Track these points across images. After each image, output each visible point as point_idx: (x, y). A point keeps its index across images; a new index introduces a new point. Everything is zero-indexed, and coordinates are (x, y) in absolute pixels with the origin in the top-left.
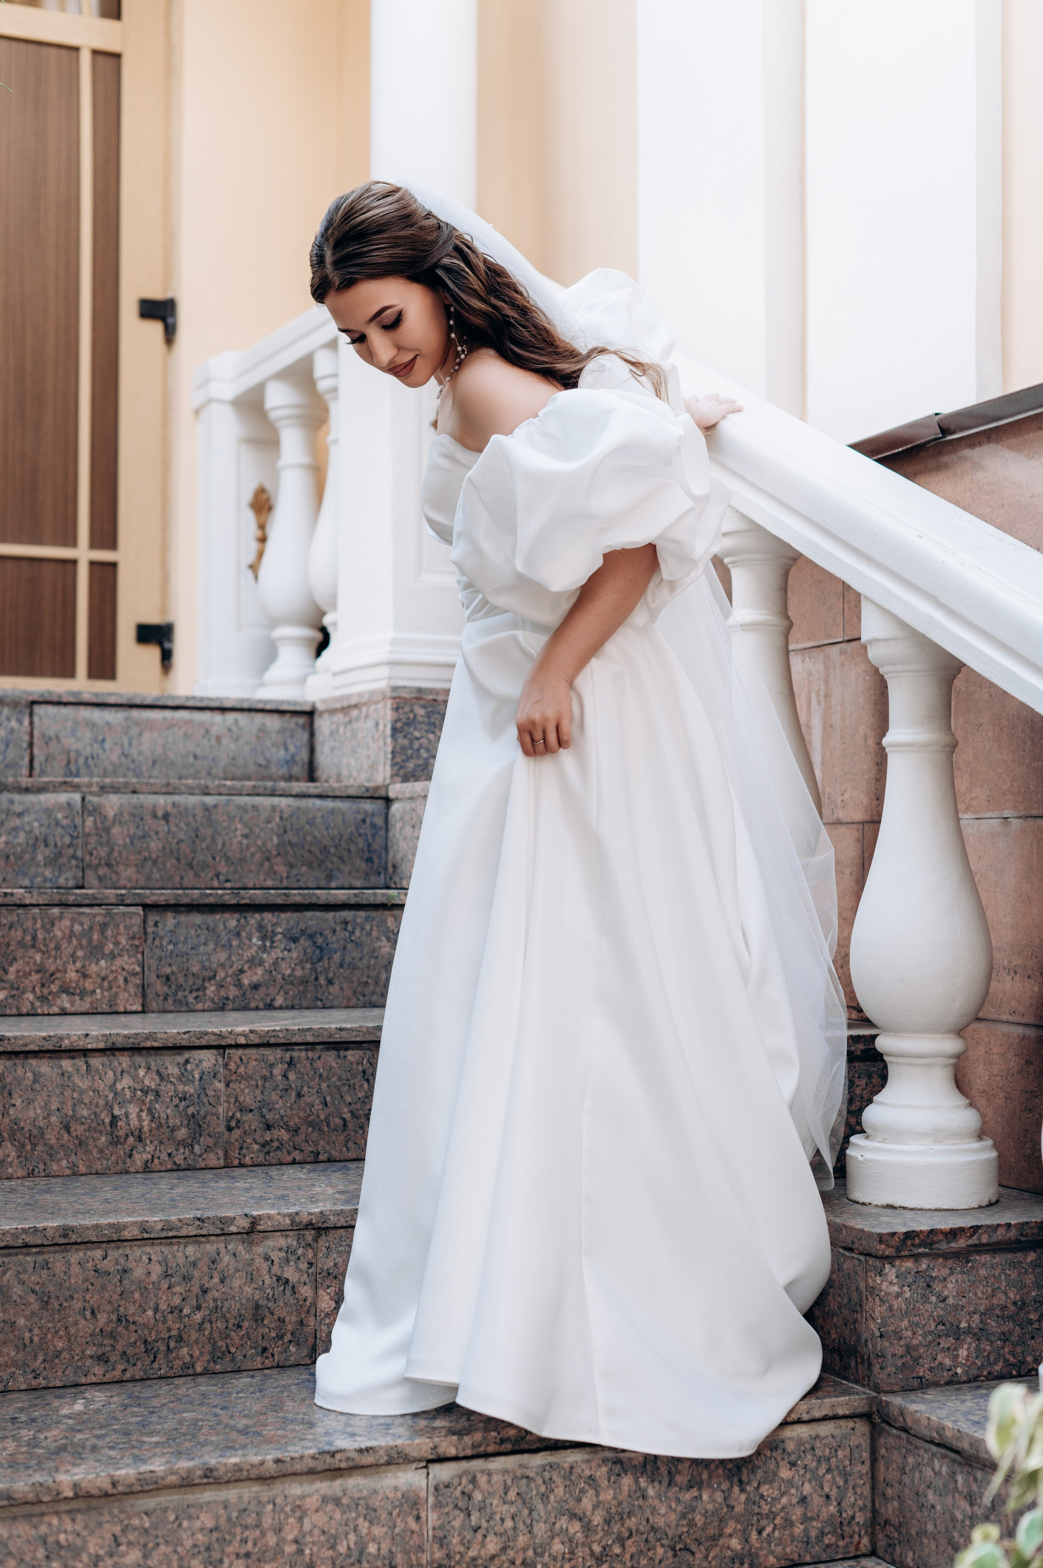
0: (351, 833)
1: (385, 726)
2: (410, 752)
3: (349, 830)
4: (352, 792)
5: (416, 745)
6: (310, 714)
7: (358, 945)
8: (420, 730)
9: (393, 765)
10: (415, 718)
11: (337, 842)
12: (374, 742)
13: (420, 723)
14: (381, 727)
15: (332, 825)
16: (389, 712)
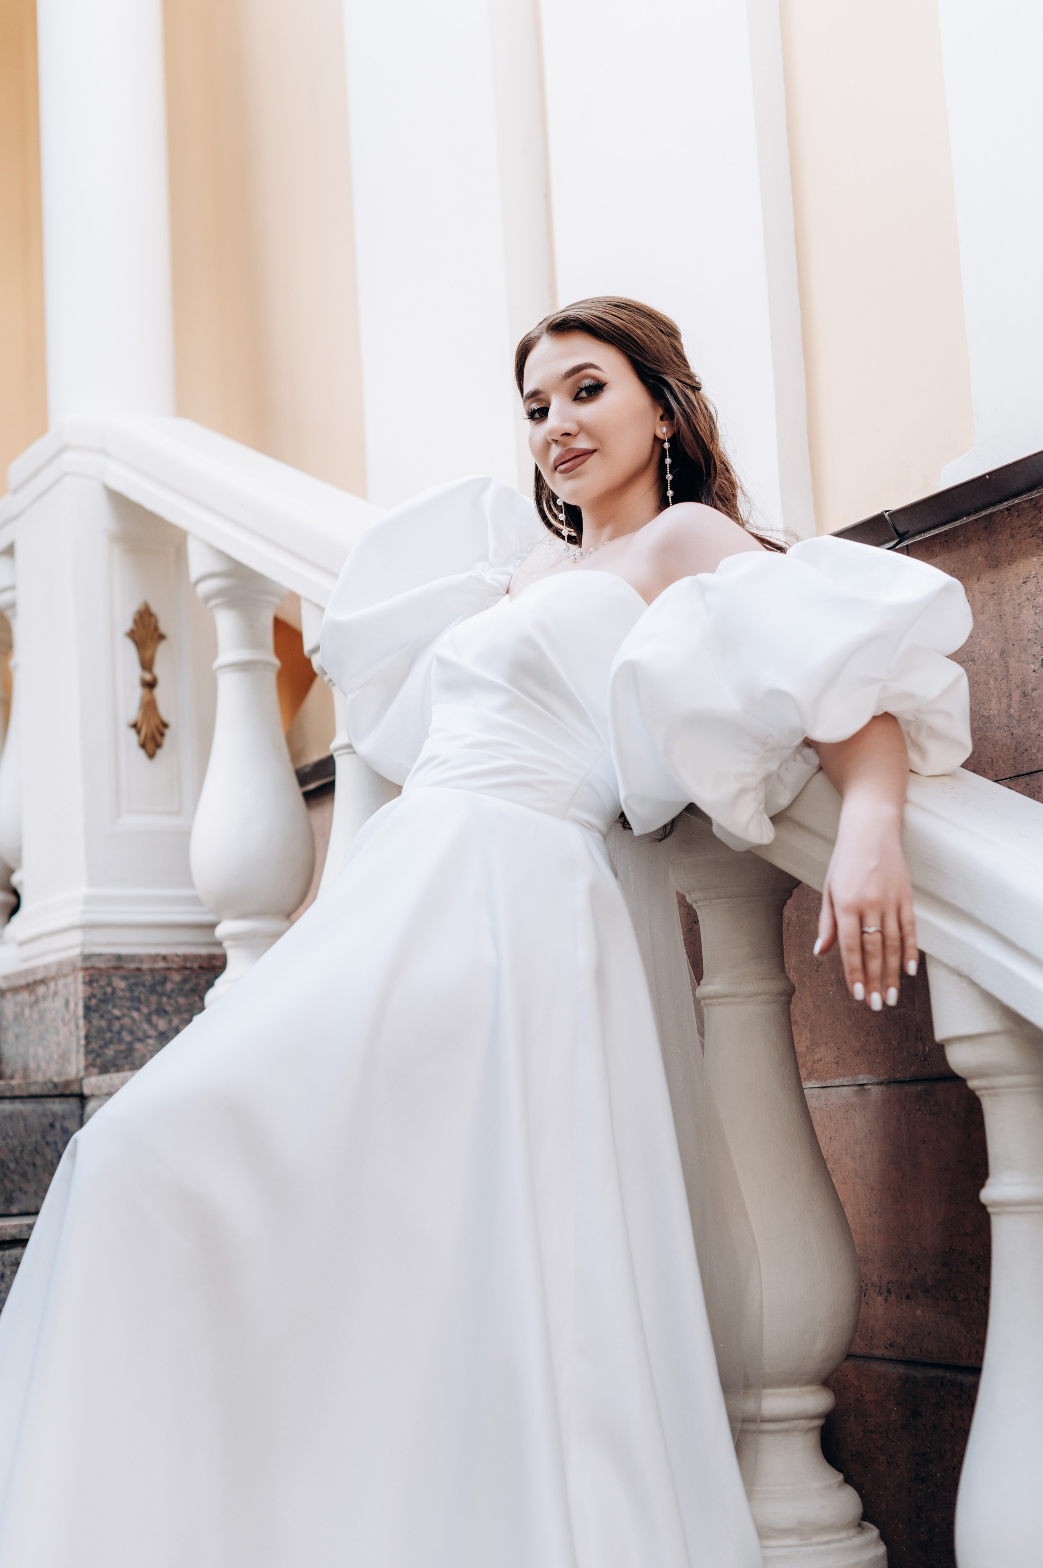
0: (36, 1142)
1: (76, 1005)
2: (108, 1035)
3: (33, 1139)
4: (35, 1090)
5: (116, 1026)
8: (120, 1008)
9: (88, 1052)
10: (114, 992)
11: (18, 1154)
12: (64, 1025)
13: (121, 998)
14: (72, 1006)
15: (11, 1133)
16: (81, 987)
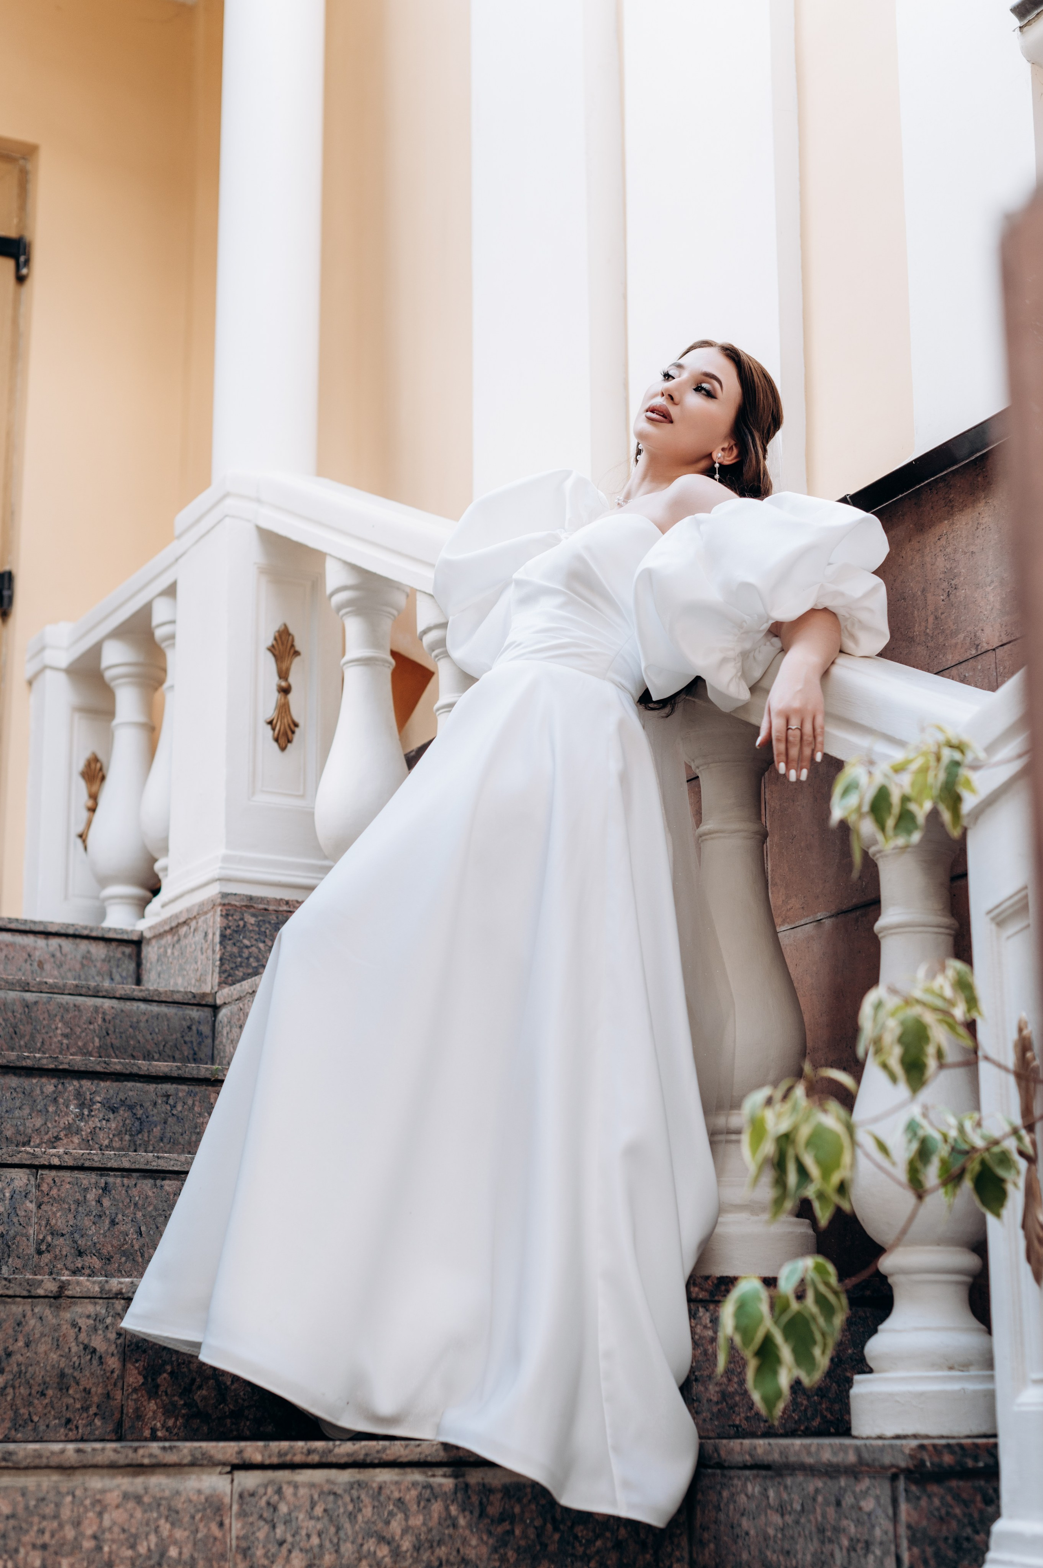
0: (176, 1039)
1: (214, 934)
2: (239, 959)
3: (174, 1036)
4: (178, 997)
5: (246, 953)
6: (137, 944)
7: (179, 1120)
8: (250, 939)
9: (221, 972)
10: (244, 926)
11: (161, 1047)
12: (202, 953)
13: (251, 931)
14: (210, 936)
15: (157, 1030)
16: (218, 919)
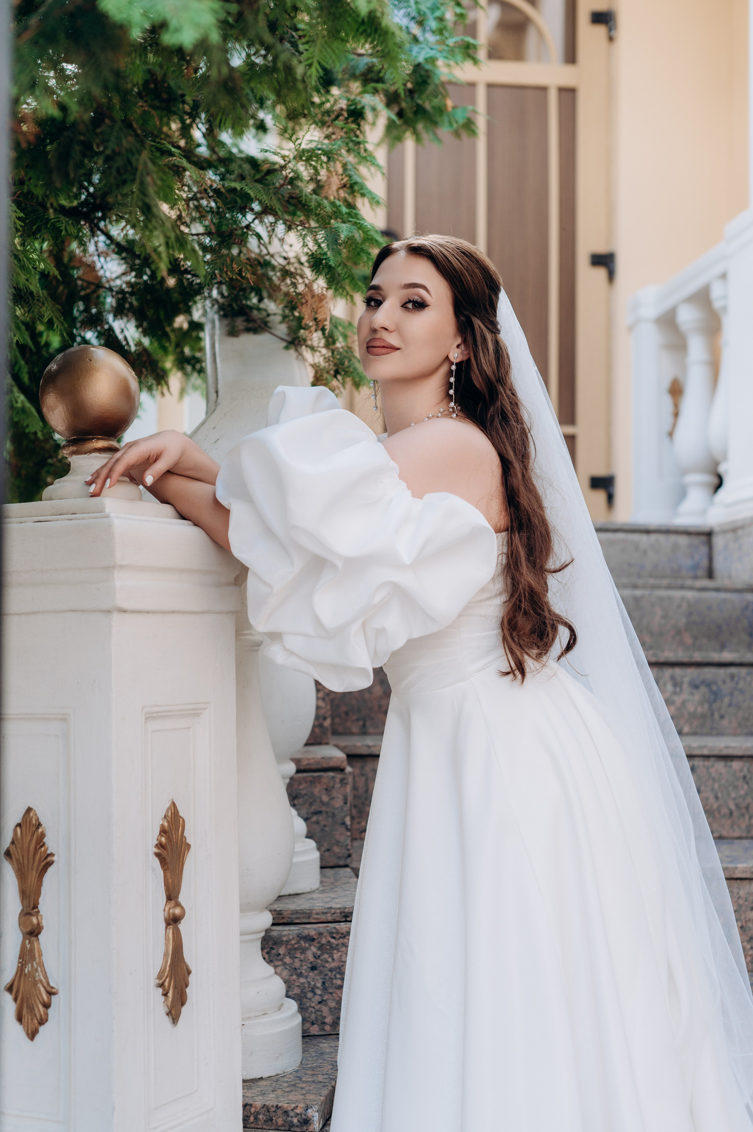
0: (738, 615)
4: (739, 586)
6: (708, 535)
7: (742, 692)
11: (728, 621)
15: (724, 610)
